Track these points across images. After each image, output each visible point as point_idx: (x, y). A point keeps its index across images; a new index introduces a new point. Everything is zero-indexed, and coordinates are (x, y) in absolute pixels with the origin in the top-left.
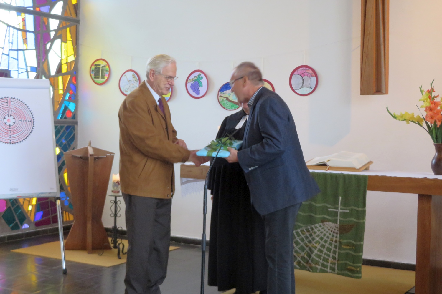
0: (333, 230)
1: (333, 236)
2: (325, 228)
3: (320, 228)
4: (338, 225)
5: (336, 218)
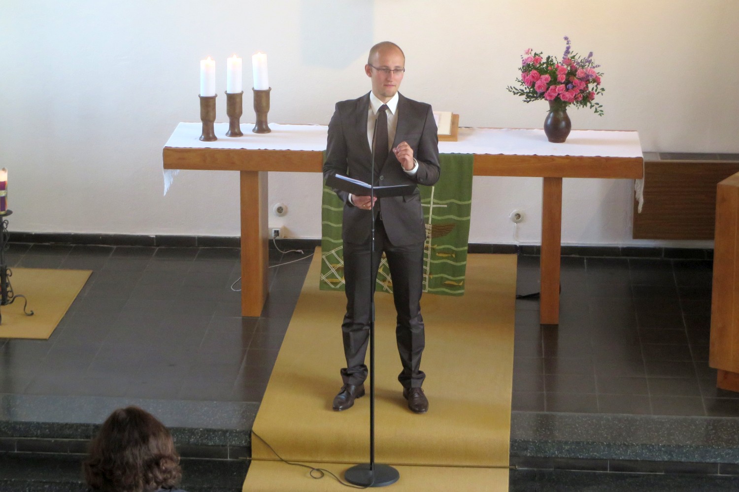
5: (428, 216)
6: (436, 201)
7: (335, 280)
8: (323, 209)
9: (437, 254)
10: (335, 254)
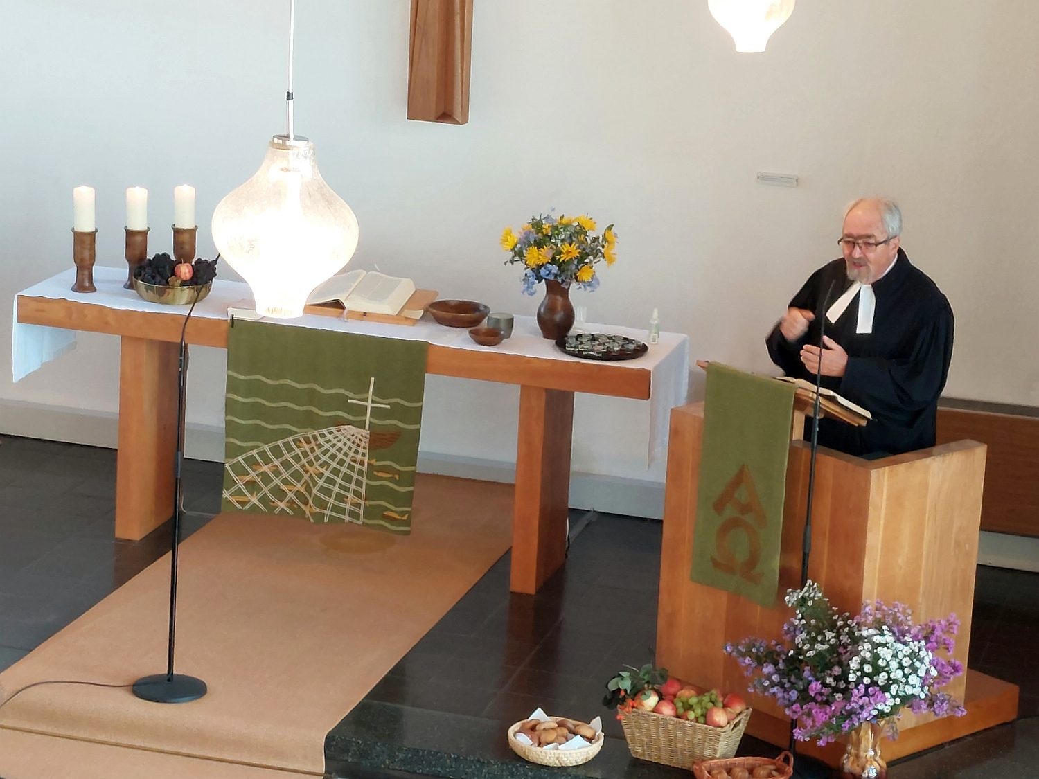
0: (357, 441)
1: (356, 452)
2: (341, 437)
3: (330, 437)
4: (366, 432)
5: (363, 418)
6: (376, 399)
7: (241, 499)
8: (227, 399)
9: (375, 473)
10: (242, 462)
